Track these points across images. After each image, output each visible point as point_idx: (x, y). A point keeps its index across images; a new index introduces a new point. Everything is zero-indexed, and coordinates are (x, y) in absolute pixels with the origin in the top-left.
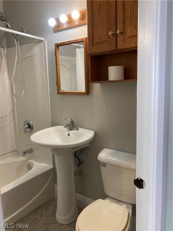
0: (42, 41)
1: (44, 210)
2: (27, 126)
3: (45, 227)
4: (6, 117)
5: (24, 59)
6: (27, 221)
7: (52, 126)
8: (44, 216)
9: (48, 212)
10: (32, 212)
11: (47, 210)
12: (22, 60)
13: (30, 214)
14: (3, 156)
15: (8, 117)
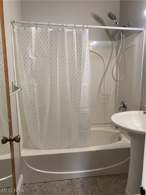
0: (142, 31)
1: (120, 179)
2: (122, 106)
3: (114, 192)
4: (110, 95)
5: (128, 48)
6: (104, 180)
7: (140, 110)
8: (117, 183)
9: (122, 182)
10: (111, 175)
11: (122, 180)
12: (126, 50)
13: (108, 176)
14: (104, 124)
15: (111, 96)
